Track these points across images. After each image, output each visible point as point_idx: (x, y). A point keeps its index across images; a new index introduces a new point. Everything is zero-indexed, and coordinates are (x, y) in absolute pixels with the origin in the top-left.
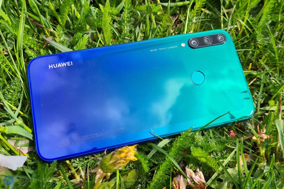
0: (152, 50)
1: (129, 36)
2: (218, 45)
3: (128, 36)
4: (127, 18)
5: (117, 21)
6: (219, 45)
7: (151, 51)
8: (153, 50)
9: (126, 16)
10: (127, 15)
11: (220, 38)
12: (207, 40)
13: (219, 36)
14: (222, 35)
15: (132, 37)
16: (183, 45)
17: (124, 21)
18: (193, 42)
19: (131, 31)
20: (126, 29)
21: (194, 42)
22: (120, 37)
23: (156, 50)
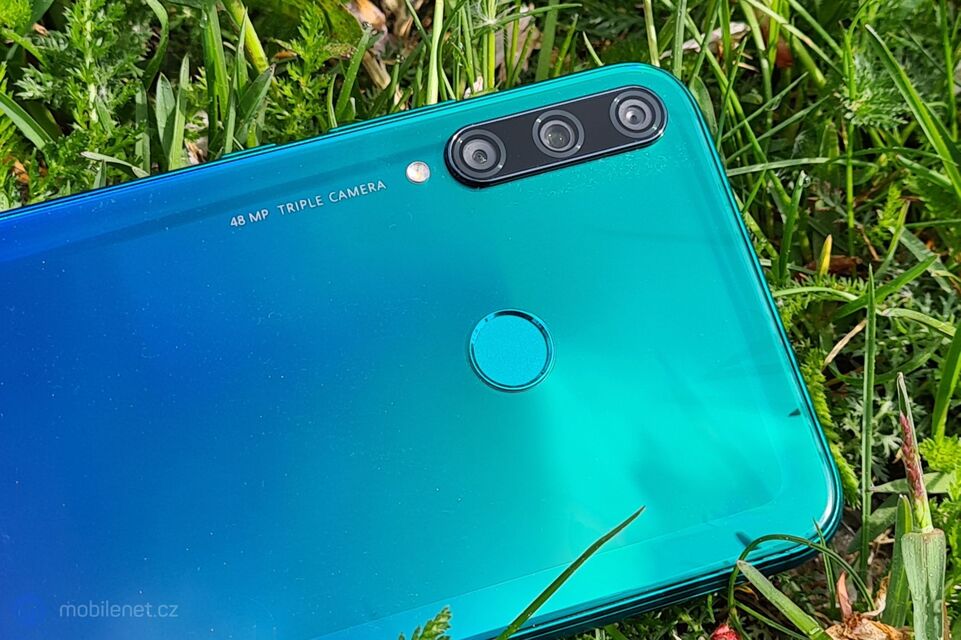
0: (241, 219)
1: (119, 142)
2: (620, 157)
3: (111, 142)
4: (96, 34)
5: (39, 56)
6: (628, 155)
7: (234, 222)
8: (247, 218)
9: (89, 26)
10: (94, 18)
11: (629, 115)
12: (556, 129)
13: (621, 103)
14: (642, 93)
15: (139, 145)
16: (417, 173)
17: (81, 55)
18: (469, 151)
19: (124, 113)
20: (96, 101)
21: (480, 153)
22: (54, 154)
23: (265, 213)
